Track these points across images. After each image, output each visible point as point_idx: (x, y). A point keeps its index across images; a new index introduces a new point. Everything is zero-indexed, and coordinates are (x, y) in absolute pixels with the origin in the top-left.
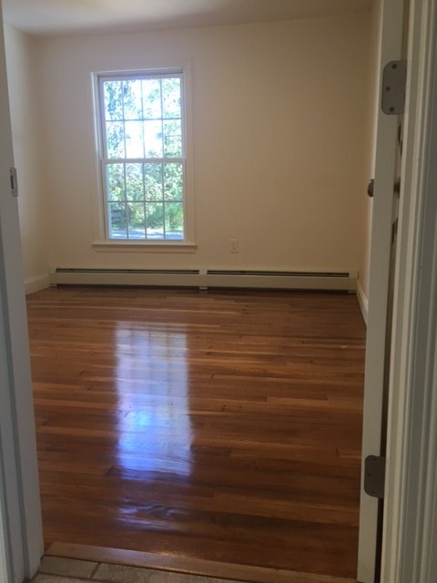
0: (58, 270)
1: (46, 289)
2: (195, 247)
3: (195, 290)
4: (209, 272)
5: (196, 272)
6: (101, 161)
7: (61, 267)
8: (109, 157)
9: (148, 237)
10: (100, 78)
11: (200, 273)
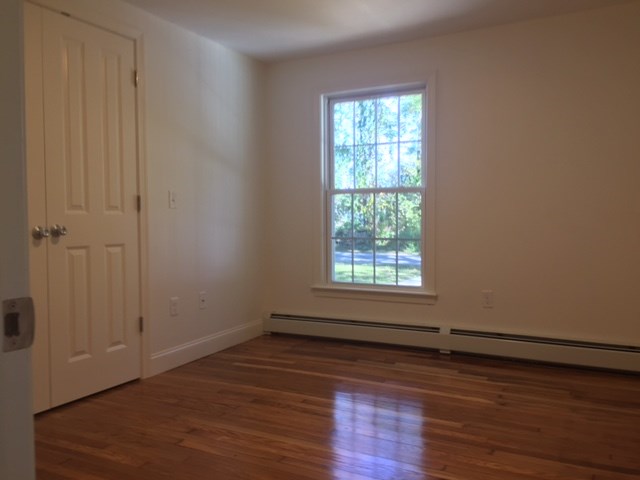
0: (274, 316)
1: (258, 338)
2: (435, 298)
3: (434, 353)
4: (454, 331)
5: (436, 330)
6: (326, 192)
7: (277, 313)
8: (336, 187)
9: (378, 282)
10: (331, 101)
11: (442, 331)
